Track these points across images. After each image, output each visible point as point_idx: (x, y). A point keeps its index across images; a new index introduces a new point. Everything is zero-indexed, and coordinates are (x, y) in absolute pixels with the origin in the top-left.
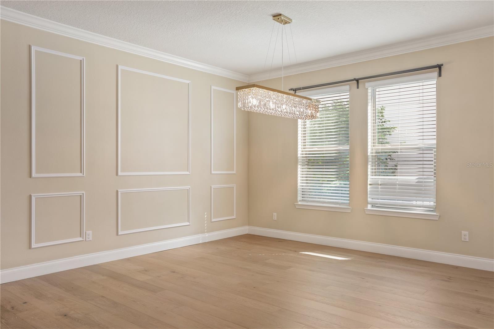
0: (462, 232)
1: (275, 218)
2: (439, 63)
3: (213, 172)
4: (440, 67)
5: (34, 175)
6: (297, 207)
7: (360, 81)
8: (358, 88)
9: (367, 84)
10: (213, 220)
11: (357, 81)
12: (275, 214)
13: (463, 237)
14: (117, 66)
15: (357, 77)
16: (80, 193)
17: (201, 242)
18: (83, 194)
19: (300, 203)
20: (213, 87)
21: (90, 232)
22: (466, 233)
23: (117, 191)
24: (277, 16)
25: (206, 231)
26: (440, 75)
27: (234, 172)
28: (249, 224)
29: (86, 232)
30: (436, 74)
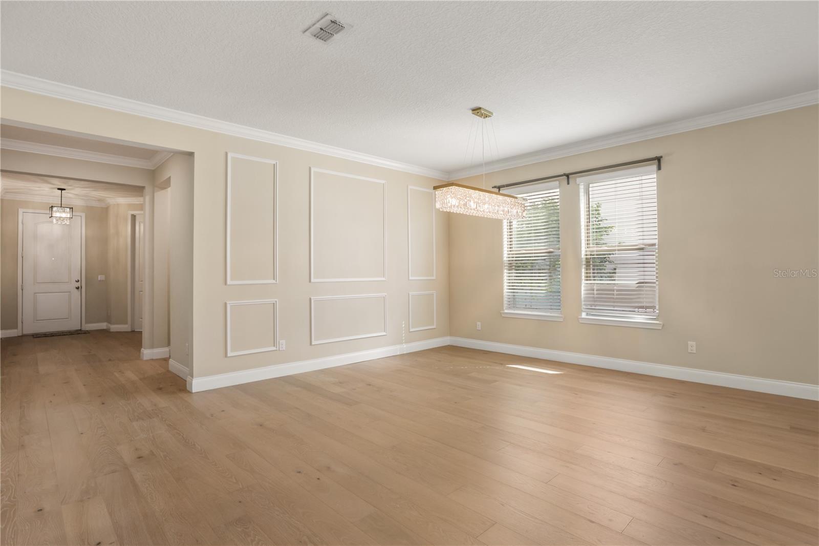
0: (689, 342)
1: (479, 327)
2: (658, 155)
3: (410, 278)
4: (659, 159)
5: (229, 282)
6: (503, 316)
7: (570, 176)
8: (568, 184)
9: (578, 180)
10: (411, 330)
11: (568, 176)
12: (479, 323)
13: (689, 347)
14: (310, 168)
15: (567, 172)
16: (273, 300)
17: (398, 353)
18: (276, 301)
19: (506, 311)
20: (410, 187)
21: (283, 342)
22: (694, 343)
23: (310, 299)
24: (477, 110)
25: (404, 341)
26: (659, 168)
27: (434, 278)
28: (451, 334)
29: (279, 342)
30: (655, 167)
